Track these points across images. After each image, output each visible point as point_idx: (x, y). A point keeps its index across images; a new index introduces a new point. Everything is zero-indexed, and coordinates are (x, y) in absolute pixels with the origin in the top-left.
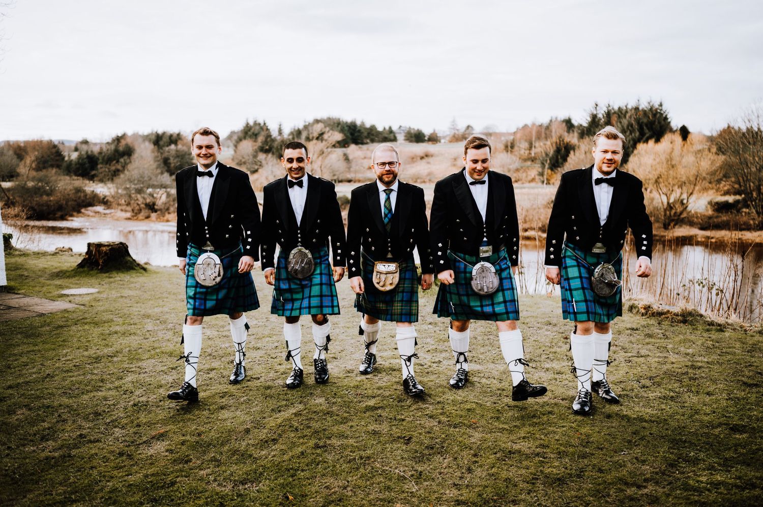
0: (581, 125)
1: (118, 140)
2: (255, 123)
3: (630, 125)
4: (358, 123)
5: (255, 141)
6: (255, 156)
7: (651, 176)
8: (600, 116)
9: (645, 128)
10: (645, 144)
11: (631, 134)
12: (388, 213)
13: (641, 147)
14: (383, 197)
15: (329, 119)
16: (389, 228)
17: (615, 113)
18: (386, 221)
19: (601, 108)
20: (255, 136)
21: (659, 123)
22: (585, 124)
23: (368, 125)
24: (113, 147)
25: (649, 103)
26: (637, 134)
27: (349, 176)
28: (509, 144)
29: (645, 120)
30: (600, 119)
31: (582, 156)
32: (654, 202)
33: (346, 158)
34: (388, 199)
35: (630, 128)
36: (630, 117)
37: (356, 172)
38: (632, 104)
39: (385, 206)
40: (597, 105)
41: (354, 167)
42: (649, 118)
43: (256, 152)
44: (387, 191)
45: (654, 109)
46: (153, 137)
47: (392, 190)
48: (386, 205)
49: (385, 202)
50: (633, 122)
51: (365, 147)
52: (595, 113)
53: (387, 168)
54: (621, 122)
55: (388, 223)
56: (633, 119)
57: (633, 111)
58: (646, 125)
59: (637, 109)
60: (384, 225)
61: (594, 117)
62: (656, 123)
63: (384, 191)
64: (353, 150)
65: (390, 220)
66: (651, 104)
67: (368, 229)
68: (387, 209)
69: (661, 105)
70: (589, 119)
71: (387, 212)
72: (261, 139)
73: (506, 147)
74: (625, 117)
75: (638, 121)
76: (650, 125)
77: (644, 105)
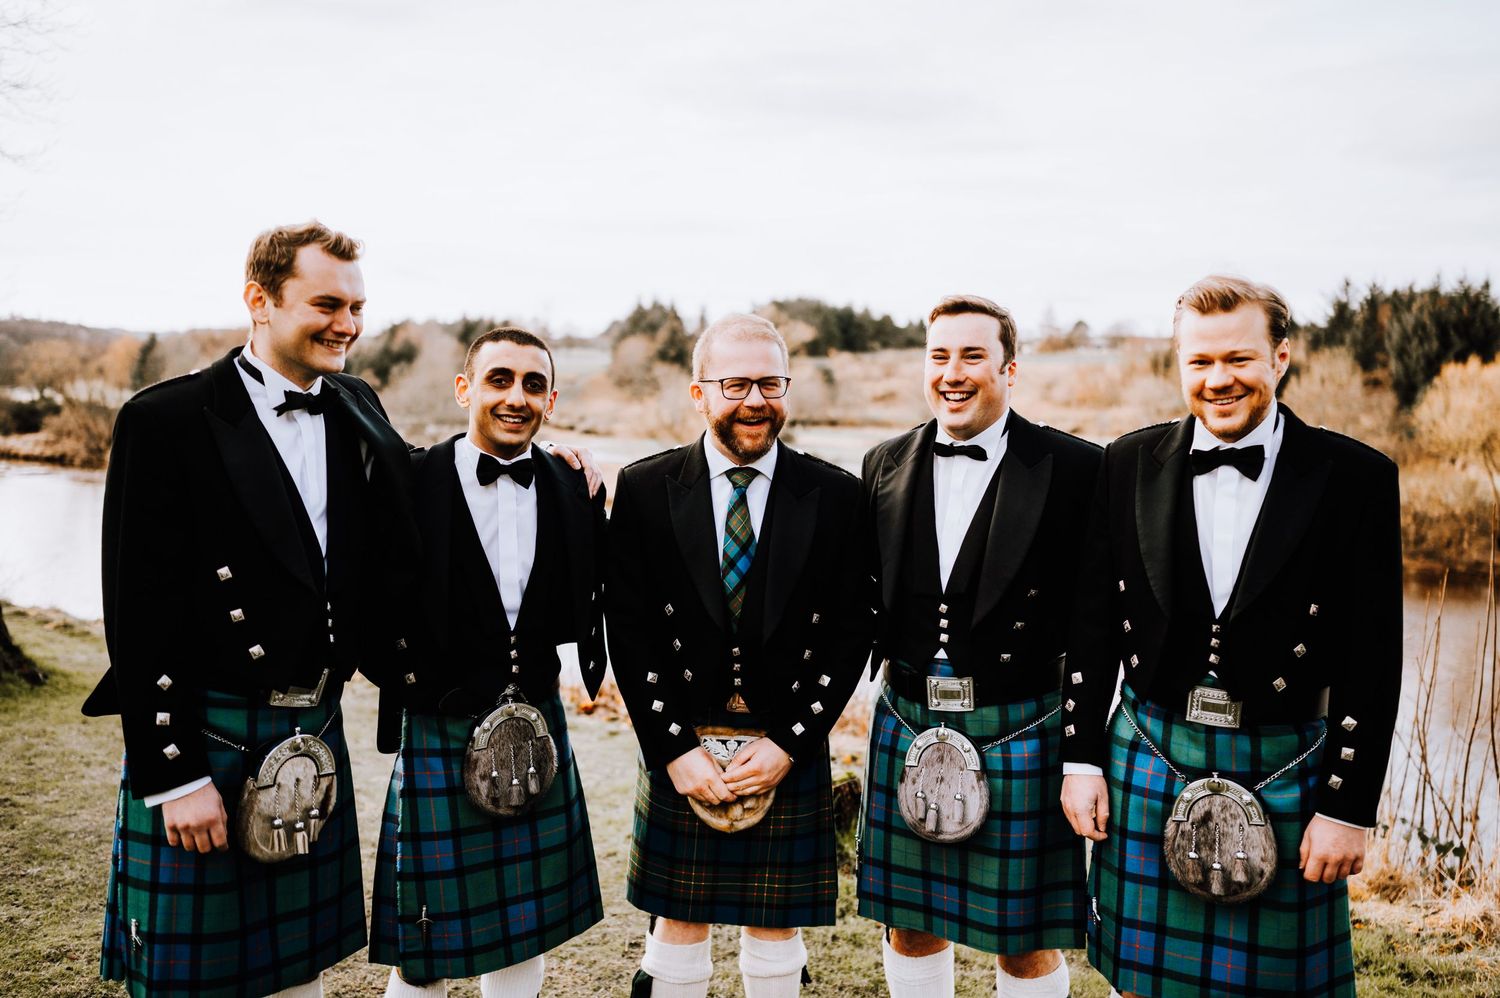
0: (1313, 325)
1: (393, 331)
2: (657, 307)
3: (1420, 326)
4: (858, 310)
5: (653, 338)
6: (649, 369)
7: (1473, 435)
8: (1355, 306)
9: (1452, 333)
10: (1460, 366)
11: (1421, 342)
12: (739, 555)
13: (1451, 371)
14: (722, 495)
15: (800, 301)
16: (737, 605)
17: (1387, 300)
18: (732, 580)
19: (1357, 291)
20: (652, 329)
21: (1483, 322)
22: (1322, 323)
23: (877, 315)
24: (380, 345)
25: (1461, 282)
26: (1435, 345)
27: (833, 414)
28: (1162, 360)
29: (1453, 316)
30: (1354, 313)
31: (1316, 388)
32: (1479, 492)
33: (828, 377)
34: (741, 503)
35: (1420, 332)
36: (1421, 309)
37: (847, 406)
38: (1422, 284)
39: (729, 530)
40: (1348, 284)
41: (844, 395)
42: (1460, 311)
43: (651, 360)
44: (735, 477)
45: (1472, 294)
46: (460, 329)
47: (756, 473)
48: (733, 524)
49: (730, 514)
50: (1428, 322)
51: (866, 357)
52: (1344, 299)
53: (755, 397)
54: (1399, 321)
55: (737, 589)
56: (1426, 313)
57: (1427, 298)
58: (1456, 327)
59: (1434, 294)
60: (725, 598)
61: (1342, 309)
62: (1478, 324)
63: (729, 474)
64: (841, 362)
65: (744, 579)
66: (1466, 284)
67: (670, 608)
68: (736, 539)
69: (1487, 286)
70: (1331, 313)
71: (734, 550)
72: (663, 335)
73: (1155, 366)
74: (1409, 308)
75: (1437, 317)
76: (1464, 327)
77: (1449, 287)
